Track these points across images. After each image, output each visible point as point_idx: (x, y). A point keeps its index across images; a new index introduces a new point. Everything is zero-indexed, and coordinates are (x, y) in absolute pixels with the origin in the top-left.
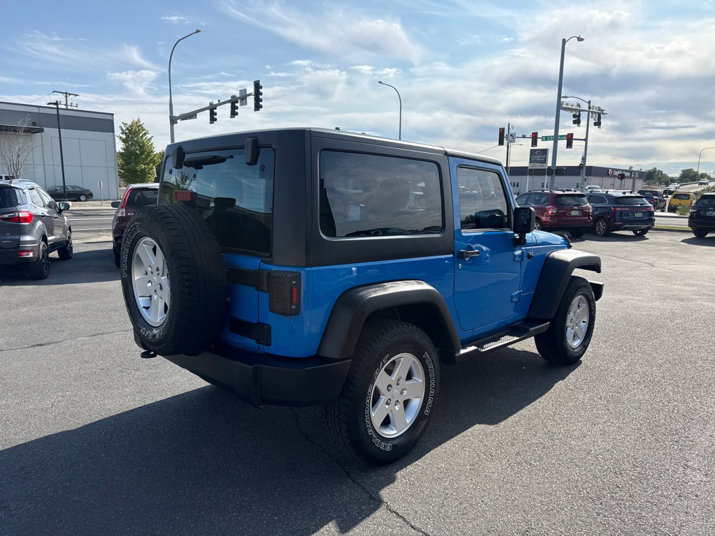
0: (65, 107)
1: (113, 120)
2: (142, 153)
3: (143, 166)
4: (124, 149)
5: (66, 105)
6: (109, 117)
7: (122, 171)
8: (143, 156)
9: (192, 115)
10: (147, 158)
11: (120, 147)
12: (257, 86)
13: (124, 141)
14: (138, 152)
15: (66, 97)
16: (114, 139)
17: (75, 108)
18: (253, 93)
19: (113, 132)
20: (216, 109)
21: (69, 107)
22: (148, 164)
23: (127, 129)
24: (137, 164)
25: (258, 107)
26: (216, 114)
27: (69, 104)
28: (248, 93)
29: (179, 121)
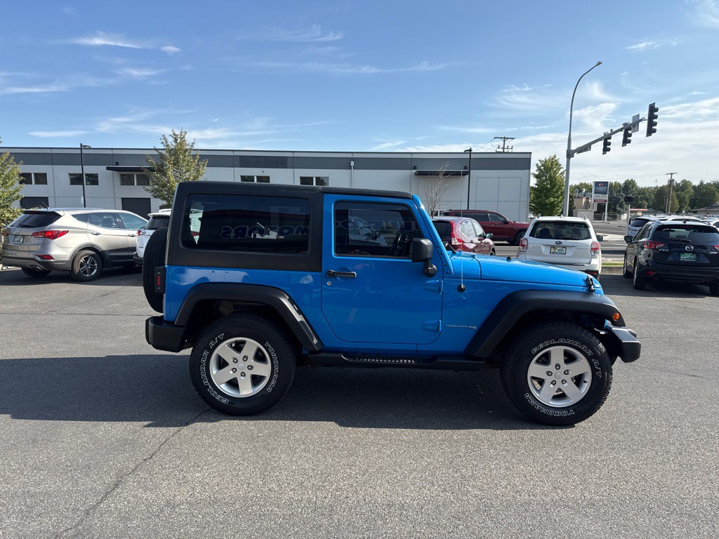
0: (502, 150)
1: (530, 159)
2: (553, 187)
3: (552, 199)
4: (536, 185)
5: (503, 148)
6: (527, 156)
7: (533, 205)
8: (555, 190)
9: (586, 148)
10: (557, 191)
11: (533, 182)
12: (653, 109)
13: (537, 177)
14: (549, 186)
15: (504, 141)
16: (529, 176)
17: (510, 151)
18: (647, 118)
19: (529, 169)
20: (610, 138)
21: (506, 151)
22: (558, 197)
23: (543, 165)
24: (547, 198)
25: (651, 131)
26: (610, 144)
27: (506, 147)
28: (640, 118)
29: (575, 154)
